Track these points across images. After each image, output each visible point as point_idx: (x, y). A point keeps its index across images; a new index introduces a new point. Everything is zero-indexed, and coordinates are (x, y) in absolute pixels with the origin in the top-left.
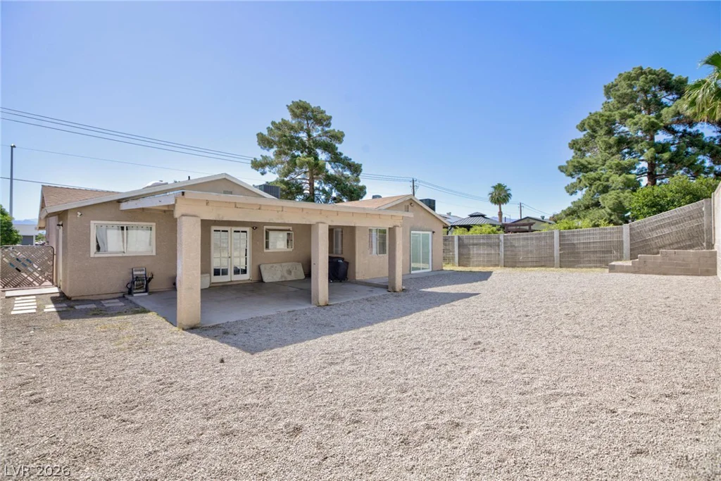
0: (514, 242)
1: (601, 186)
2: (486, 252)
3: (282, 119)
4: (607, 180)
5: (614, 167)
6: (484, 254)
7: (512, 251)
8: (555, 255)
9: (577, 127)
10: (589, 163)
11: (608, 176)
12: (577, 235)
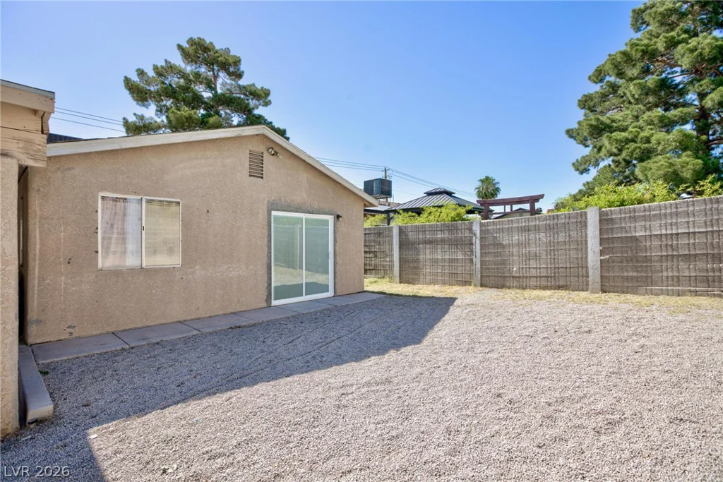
0: (499, 236)
1: (638, 150)
2: (447, 257)
3: (166, 61)
4: (648, 141)
5: (656, 122)
6: (443, 260)
7: (496, 254)
8: (590, 264)
9: (590, 78)
10: (613, 121)
11: (648, 135)
12: (644, 218)
